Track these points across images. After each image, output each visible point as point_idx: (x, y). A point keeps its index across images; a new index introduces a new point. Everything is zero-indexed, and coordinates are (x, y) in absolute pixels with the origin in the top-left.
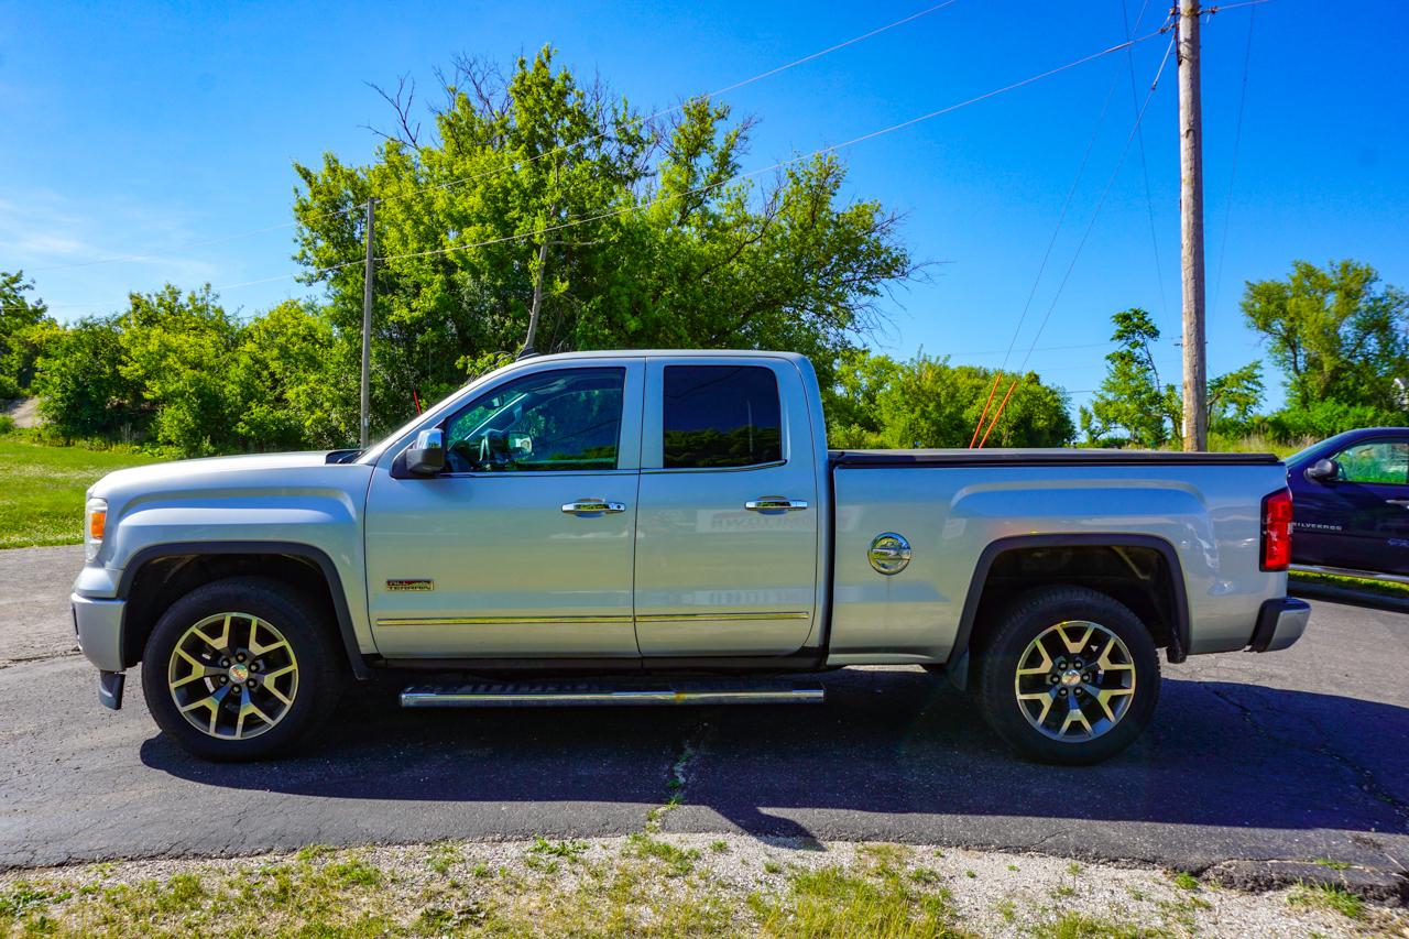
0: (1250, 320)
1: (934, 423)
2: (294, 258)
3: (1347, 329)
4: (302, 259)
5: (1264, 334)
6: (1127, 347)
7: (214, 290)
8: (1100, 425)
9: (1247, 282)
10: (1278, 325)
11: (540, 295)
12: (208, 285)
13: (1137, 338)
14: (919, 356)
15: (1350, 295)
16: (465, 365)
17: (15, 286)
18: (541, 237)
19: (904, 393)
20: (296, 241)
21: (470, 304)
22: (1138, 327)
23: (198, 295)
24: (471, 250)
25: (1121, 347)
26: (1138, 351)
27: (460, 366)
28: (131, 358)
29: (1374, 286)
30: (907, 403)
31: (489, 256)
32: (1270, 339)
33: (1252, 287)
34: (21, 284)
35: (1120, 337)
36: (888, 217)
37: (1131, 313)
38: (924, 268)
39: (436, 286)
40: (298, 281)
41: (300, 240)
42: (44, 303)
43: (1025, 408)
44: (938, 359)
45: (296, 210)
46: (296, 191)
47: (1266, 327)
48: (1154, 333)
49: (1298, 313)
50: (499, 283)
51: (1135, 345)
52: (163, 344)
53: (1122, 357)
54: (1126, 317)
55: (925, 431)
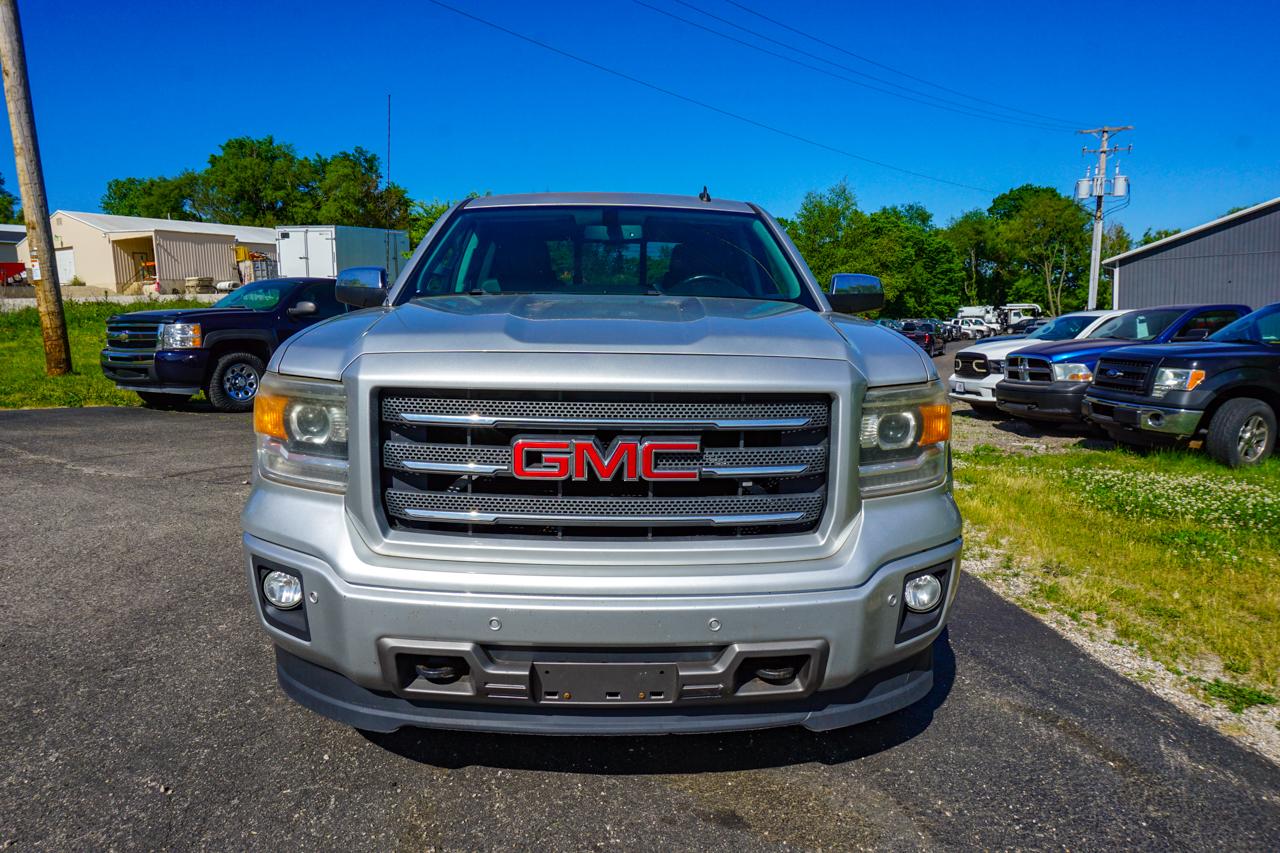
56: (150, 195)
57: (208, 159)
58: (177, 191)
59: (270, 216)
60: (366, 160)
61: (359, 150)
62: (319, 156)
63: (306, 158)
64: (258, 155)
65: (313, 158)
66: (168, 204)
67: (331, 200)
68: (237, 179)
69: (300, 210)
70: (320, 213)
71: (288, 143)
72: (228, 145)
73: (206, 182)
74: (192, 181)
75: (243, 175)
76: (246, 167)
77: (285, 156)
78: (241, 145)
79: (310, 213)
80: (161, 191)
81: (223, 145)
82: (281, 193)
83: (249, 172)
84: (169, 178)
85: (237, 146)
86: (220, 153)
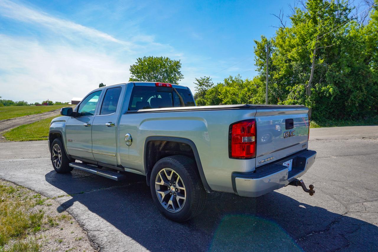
2: (255, 65)
4: (256, 65)
7: (240, 75)
11: (314, 65)
12: (239, 75)
16: (289, 89)
17: (208, 80)
18: (314, 47)
20: (255, 60)
21: (295, 71)
23: (237, 77)
24: (295, 55)
27: (287, 89)
28: (221, 94)
31: (300, 55)
34: (209, 80)
39: (285, 67)
40: (256, 71)
41: (256, 60)
42: (213, 83)
45: (254, 52)
46: (254, 47)
50: (303, 63)
52: (226, 90)
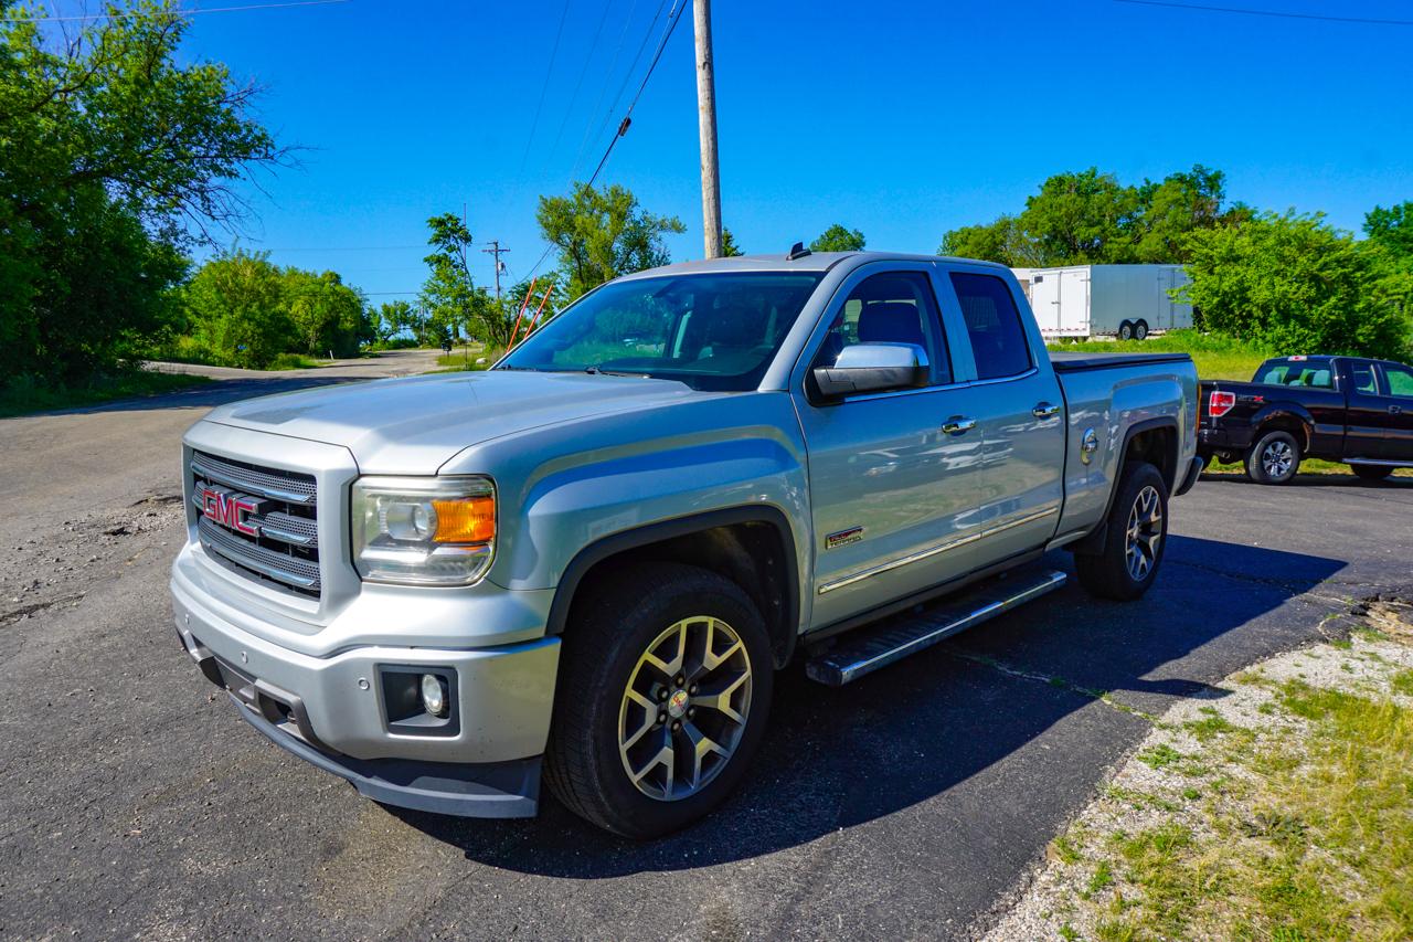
0: (545, 231)
1: (259, 324)
3: (618, 245)
5: (556, 245)
6: (443, 251)
8: (390, 327)
9: (541, 197)
10: (566, 238)
13: (452, 243)
14: (234, 250)
15: (621, 217)
19: (219, 291)
22: (453, 231)
25: (437, 250)
26: (453, 255)
29: (635, 210)
30: (225, 303)
32: (559, 250)
33: (545, 201)
35: (437, 241)
36: (247, 87)
37: (445, 218)
38: (292, 152)
43: (334, 308)
44: (257, 254)
47: (558, 239)
48: (467, 239)
49: (585, 230)
51: (451, 249)
53: (439, 261)
54: (441, 223)
55: (249, 333)
56: (966, 244)
57: (1026, 200)
58: (990, 238)
59: (1081, 255)
60: (1208, 179)
61: (1200, 170)
62: (1148, 183)
63: (1132, 187)
64: (1077, 190)
65: (1139, 185)
66: (981, 252)
67: (1154, 231)
68: (1050, 220)
69: (1116, 246)
70: (1139, 247)
71: (1110, 173)
72: (1047, 184)
73: (1020, 226)
74: (1005, 226)
75: (1057, 214)
76: (1061, 205)
77: (1107, 187)
78: (1061, 181)
79: (1126, 248)
80: (976, 238)
81: (1043, 184)
82: (1096, 230)
83: (1064, 210)
84: (984, 226)
85: (1055, 183)
86: (1038, 193)
